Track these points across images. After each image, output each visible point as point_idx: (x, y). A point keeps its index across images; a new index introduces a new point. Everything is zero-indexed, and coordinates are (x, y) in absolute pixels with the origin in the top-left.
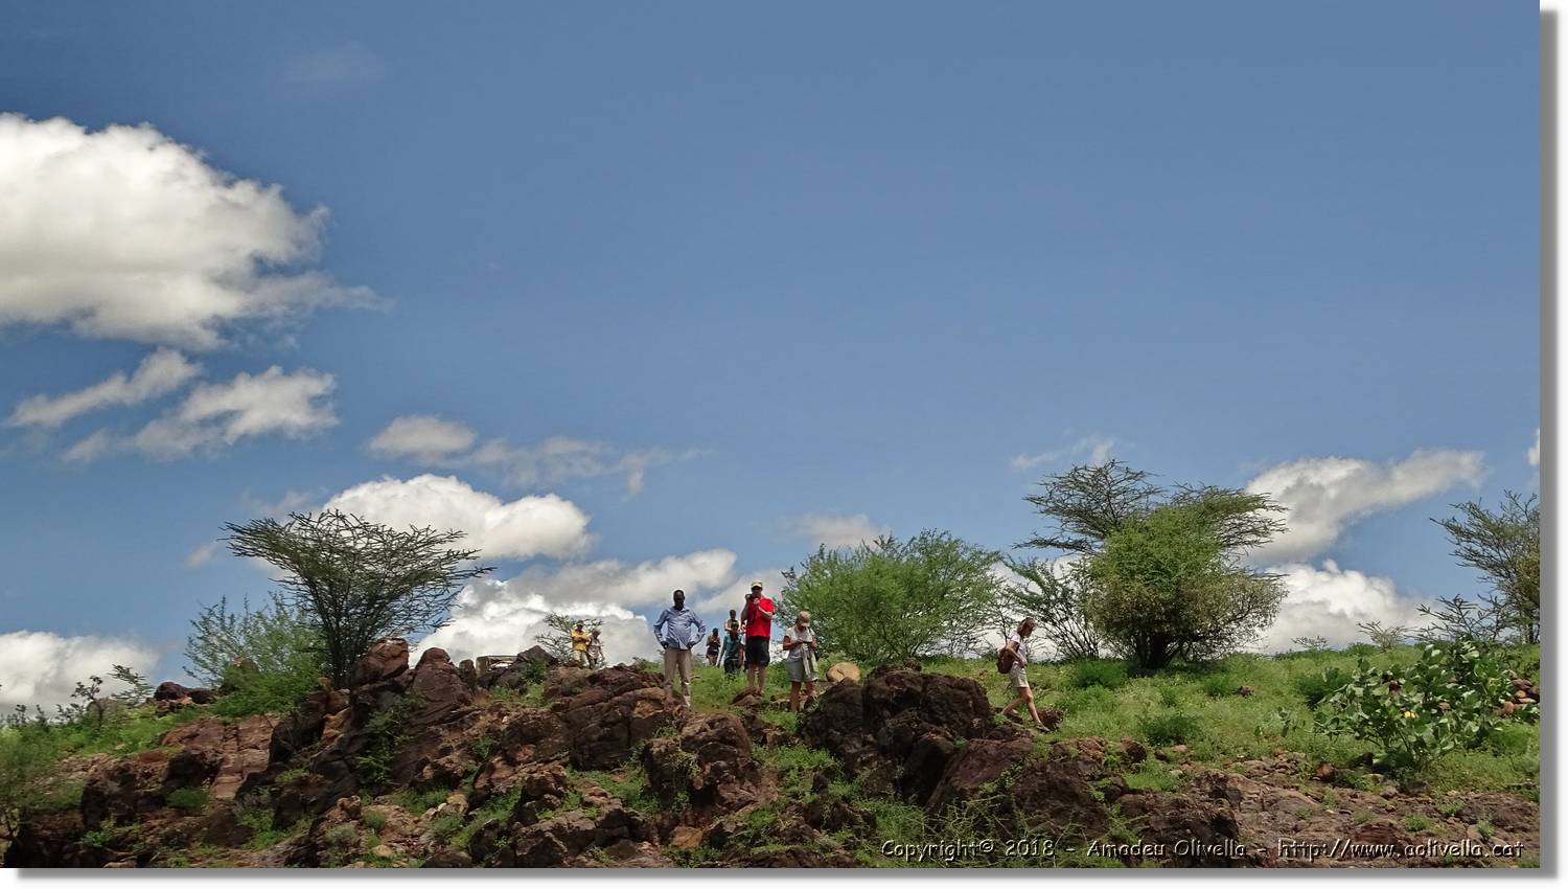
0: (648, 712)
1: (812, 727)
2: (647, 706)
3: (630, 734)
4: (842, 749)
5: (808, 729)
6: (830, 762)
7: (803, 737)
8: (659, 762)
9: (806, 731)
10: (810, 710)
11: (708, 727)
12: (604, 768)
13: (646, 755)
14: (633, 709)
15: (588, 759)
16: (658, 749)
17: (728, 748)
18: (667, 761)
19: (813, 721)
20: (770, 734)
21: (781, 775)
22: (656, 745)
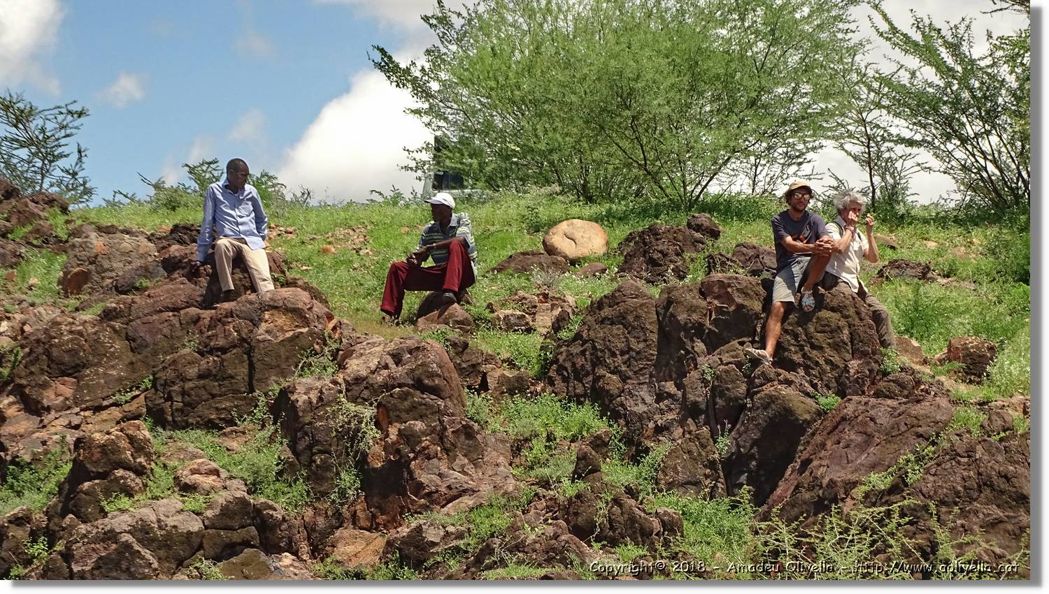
0: (282, 330)
1: (568, 365)
2: (281, 320)
3: (251, 367)
4: (622, 405)
5: (561, 368)
6: (600, 426)
7: (551, 382)
8: (308, 419)
9: (557, 371)
10: (564, 334)
11: (390, 361)
12: (210, 426)
13: (283, 406)
14: (256, 325)
15: (181, 410)
16: (305, 397)
17: (429, 398)
18: (321, 419)
19: (570, 354)
20: (495, 374)
21: (518, 447)
22: (300, 389)
